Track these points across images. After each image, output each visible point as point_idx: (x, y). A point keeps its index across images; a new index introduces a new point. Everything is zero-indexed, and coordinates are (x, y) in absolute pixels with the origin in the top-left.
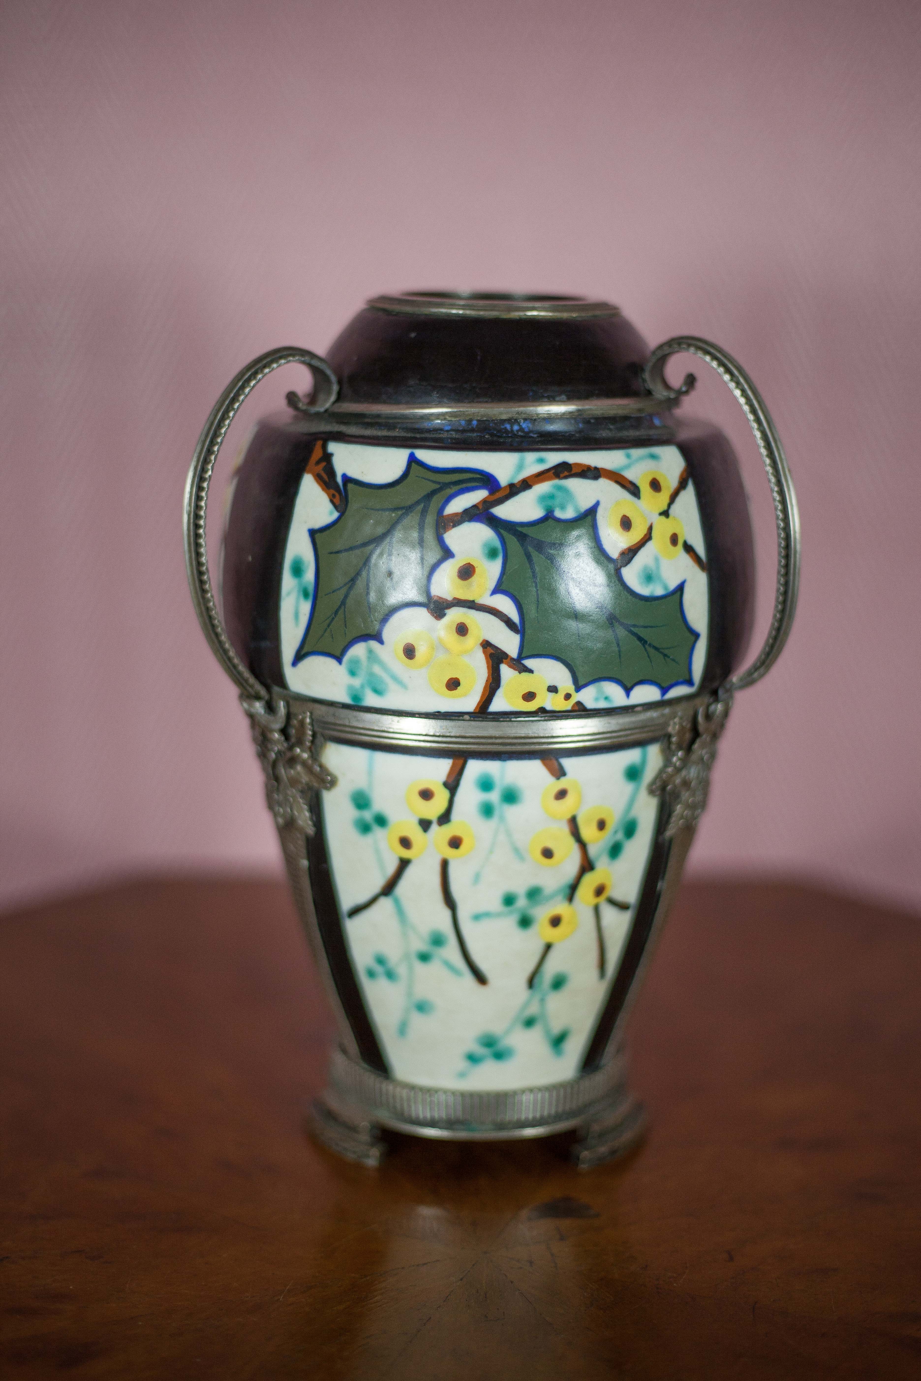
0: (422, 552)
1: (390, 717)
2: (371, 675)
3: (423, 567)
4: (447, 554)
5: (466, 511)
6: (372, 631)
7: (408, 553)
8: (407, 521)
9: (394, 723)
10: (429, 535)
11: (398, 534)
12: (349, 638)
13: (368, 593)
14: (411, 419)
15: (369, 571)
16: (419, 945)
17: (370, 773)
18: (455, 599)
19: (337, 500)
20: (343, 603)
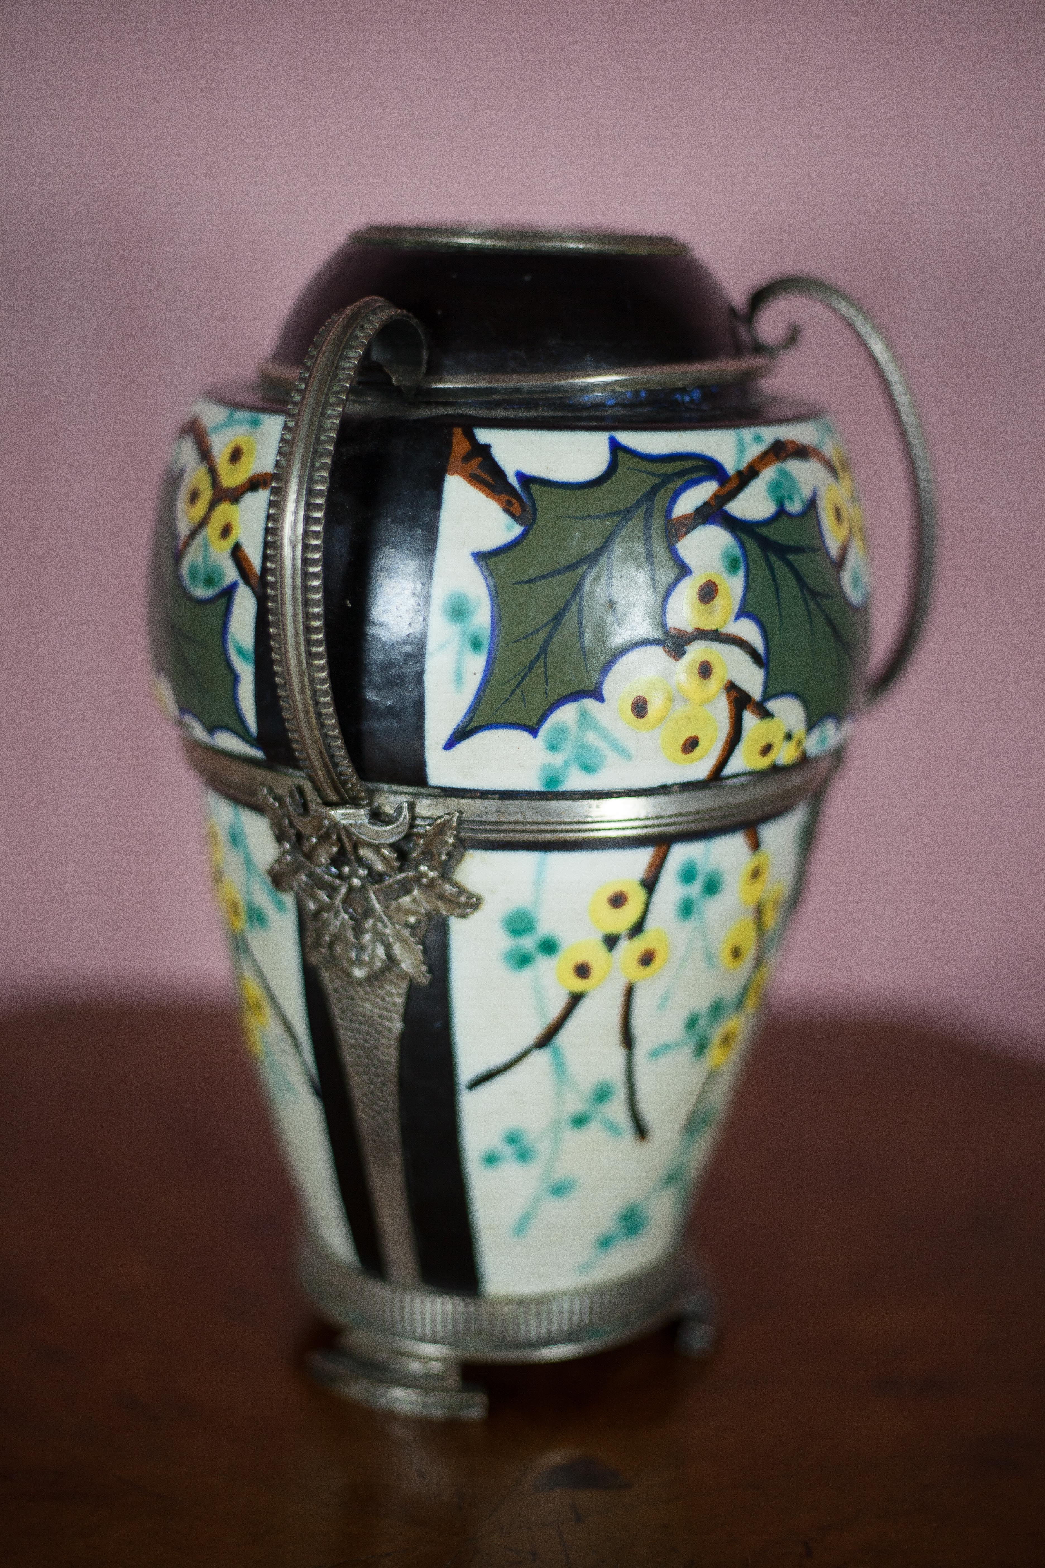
0: (652, 569)
1: (586, 802)
2: (582, 746)
3: (655, 590)
4: (684, 570)
5: (698, 511)
6: (588, 685)
7: (634, 574)
8: (628, 529)
9: (591, 809)
10: (659, 547)
11: (618, 549)
12: (552, 699)
13: (581, 634)
14: (568, 391)
15: (580, 604)
16: (575, 1105)
17: (538, 882)
18: (696, 629)
19: (516, 508)
20: (543, 651)
